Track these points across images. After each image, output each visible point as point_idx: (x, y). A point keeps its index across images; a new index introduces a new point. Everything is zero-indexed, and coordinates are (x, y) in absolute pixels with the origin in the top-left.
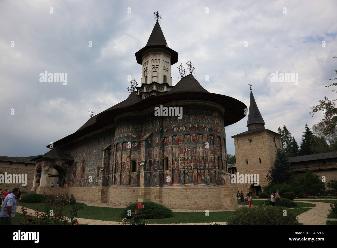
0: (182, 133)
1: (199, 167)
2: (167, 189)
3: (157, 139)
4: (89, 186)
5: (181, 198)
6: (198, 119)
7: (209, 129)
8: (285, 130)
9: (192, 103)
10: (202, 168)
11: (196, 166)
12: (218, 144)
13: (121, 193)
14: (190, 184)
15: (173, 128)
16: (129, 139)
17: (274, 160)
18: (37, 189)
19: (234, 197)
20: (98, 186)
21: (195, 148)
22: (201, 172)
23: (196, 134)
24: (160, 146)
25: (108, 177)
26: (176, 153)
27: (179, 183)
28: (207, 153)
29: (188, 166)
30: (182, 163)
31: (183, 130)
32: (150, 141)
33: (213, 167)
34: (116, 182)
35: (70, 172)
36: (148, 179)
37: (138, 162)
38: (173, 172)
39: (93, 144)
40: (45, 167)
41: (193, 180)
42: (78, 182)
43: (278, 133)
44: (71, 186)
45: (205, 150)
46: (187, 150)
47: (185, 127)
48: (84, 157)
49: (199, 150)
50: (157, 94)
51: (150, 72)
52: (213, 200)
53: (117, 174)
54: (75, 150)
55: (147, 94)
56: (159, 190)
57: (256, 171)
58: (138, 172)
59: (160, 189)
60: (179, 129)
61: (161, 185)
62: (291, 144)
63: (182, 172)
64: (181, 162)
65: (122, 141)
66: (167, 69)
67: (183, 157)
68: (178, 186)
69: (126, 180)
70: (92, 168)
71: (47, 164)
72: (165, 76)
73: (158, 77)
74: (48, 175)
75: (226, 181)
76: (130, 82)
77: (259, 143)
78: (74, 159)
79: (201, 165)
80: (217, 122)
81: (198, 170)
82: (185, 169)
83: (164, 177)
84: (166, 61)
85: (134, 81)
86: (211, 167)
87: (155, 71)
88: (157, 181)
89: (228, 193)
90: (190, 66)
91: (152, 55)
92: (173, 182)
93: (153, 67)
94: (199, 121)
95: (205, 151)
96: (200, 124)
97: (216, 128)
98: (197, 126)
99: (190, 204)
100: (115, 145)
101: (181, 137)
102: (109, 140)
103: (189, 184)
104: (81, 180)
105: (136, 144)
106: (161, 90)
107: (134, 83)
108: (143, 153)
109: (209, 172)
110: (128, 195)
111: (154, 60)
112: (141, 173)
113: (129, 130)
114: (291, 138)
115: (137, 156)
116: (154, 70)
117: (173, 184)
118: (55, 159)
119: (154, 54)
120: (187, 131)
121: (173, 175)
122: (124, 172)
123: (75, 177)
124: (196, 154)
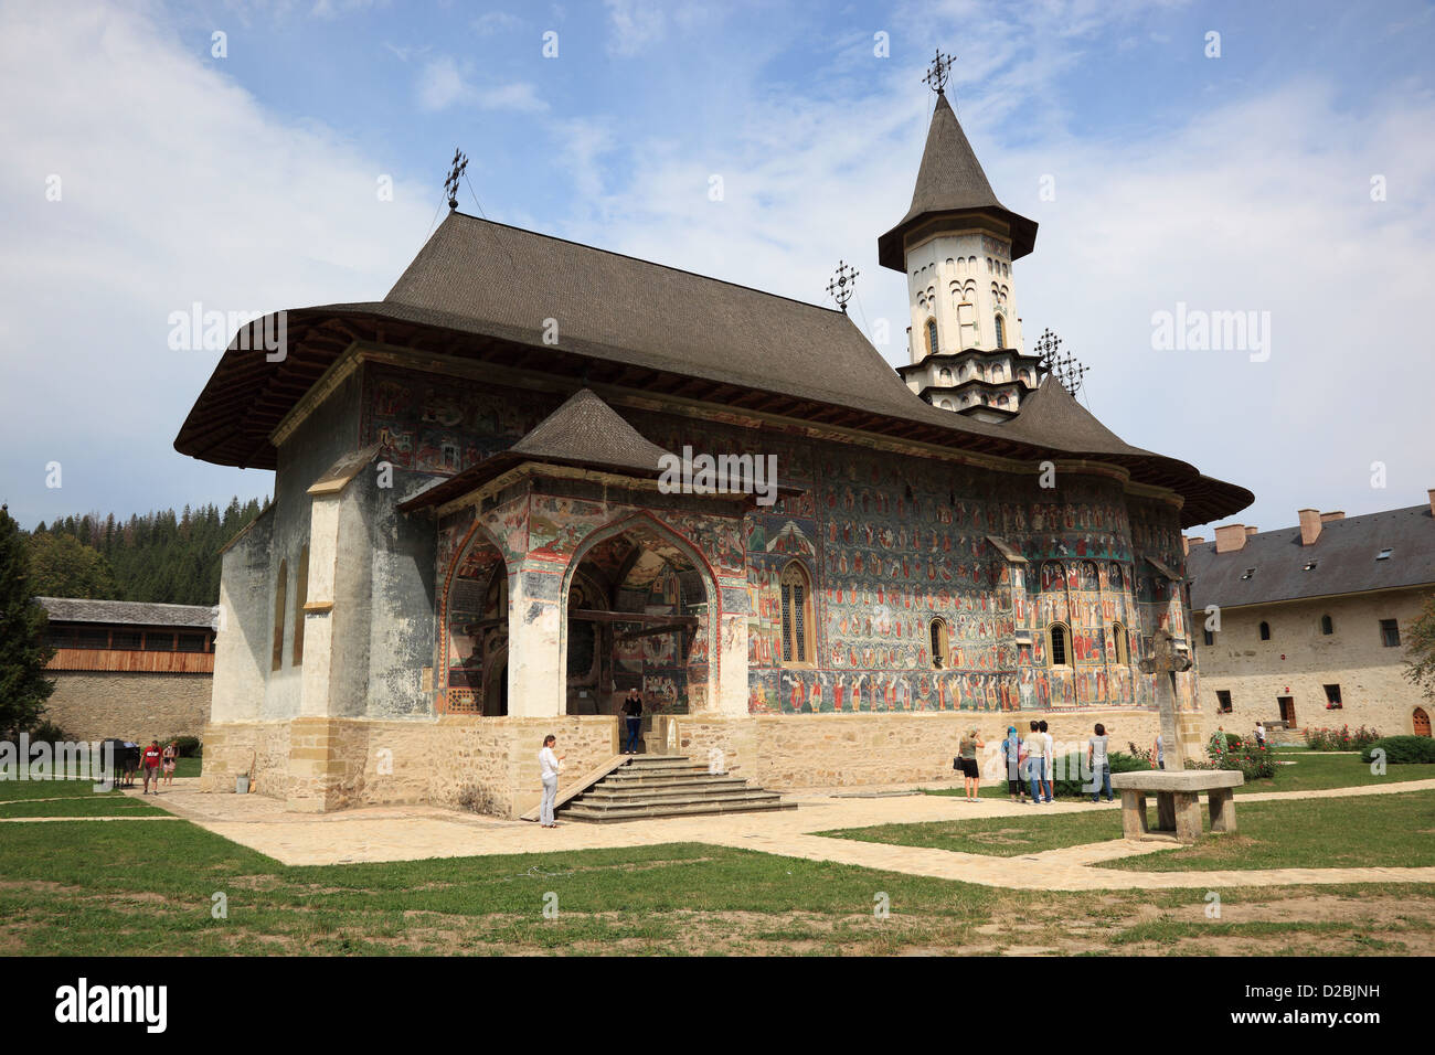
4: (881, 710)
20: (950, 708)
48: (793, 541)
104: (786, 672)
108: (1178, 615)
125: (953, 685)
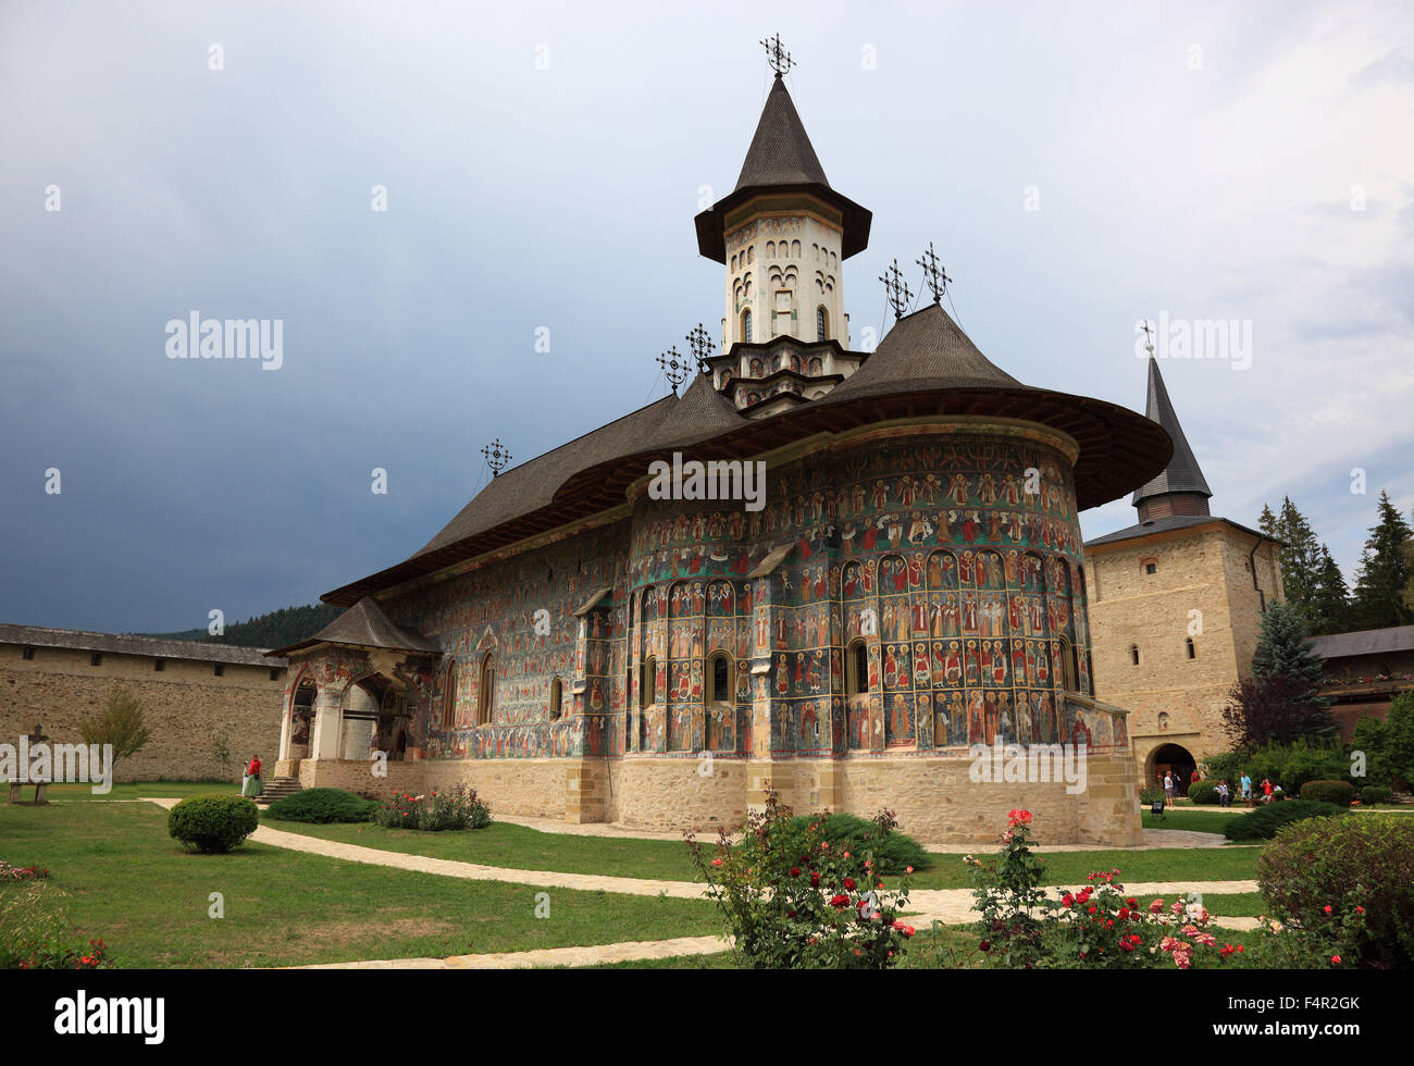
0: (919, 549)
1: (989, 682)
2: (863, 765)
3: (816, 572)
4: (519, 757)
5: (922, 801)
6: (981, 493)
7: (1027, 530)
8: (1292, 516)
9: (957, 426)
10: (1000, 685)
11: (977, 673)
12: (1060, 588)
13: (672, 784)
14: (957, 748)
15: (881, 526)
16: (696, 569)
17: (1253, 647)
18: (302, 766)
19: (1128, 798)
20: (559, 755)
21: (975, 606)
22: (997, 701)
23: (974, 551)
24: (831, 598)
25: (603, 719)
26: (897, 627)
27: (914, 743)
28: (1021, 624)
29: (946, 675)
30: (922, 667)
31: (925, 536)
32: (789, 578)
33: (1045, 681)
34: (647, 742)
35: (427, 701)
36: (784, 726)
37: (738, 663)
38: (888, 700)
39: (527, 586)
40: (332, 680)
41: (968, 731)
42: (467, 740)
43: (1262, 532)
44: (433, 755)
45: (1012, 612)
46: (943, 613)
47: (933, 525)
48: (488, 639)
49: (987, 612)
50: (795, 385)
51: (763, 293)
52: (1044, 808)
53: (653, 708)
54: (443, 612)
55: (754, 386)
56: (832, 770)
57: (1174, 693)
58: (739, 700)
59: (834, 766)
60: (907, 531)
61: (840, 753)
62: (1316, 579)
63: (924, 699)
64: (920, 660)
65: (669, 580)
66: (829, 281)
67: (926, 643)
68: (907, 753)
69: (691, 731)
70: (529, 686)
71: (339, 669)
72: (822, 311)
73: (794, 316)
74: (345, 712)
75: (1094, 733)
76: (687, 338)
77: (1187, 577)
78: (443, 646)
79: (999, 674)
80: (1055, 501)
81: (986, 691)
82: (935, 687)
83: (848, 721)
84: (824, 249)
85: (701, 332)
86: (1037, 679)
87: (782, 289)
88: (825, 736)
89: (1106, 781)
90: (934, 271)
91: (767, 226)
92: (889, 738)
93: (775, 272)
94: (987, 501)
95: (1013, 619)
96: (990, 510)
97: (1051, 526)
98: (977, 521)
99: (957, 822)
100: (637, 595)
101: (915, 564)
102: (599, 571)
103: (951, 748)
104: (478, 731)
105: (727, 591)
106: (811, 368)
107: (701, 342)
108: (761, 624)
109: (1027, 701)
110: (702, 792)
111: (777, 244)
112: (756, 706)
113: (694, 534)
114: (1315, 551)
115: (731, 638)
116: (777, 285)
117: (887, 746)
118: (366, 649)
119: (777, 220)
120: (939, 540)
121: (885, 712)
122: (680, 701)
123: (449, 718)
124: (976, 628)
125: (563, 735)
